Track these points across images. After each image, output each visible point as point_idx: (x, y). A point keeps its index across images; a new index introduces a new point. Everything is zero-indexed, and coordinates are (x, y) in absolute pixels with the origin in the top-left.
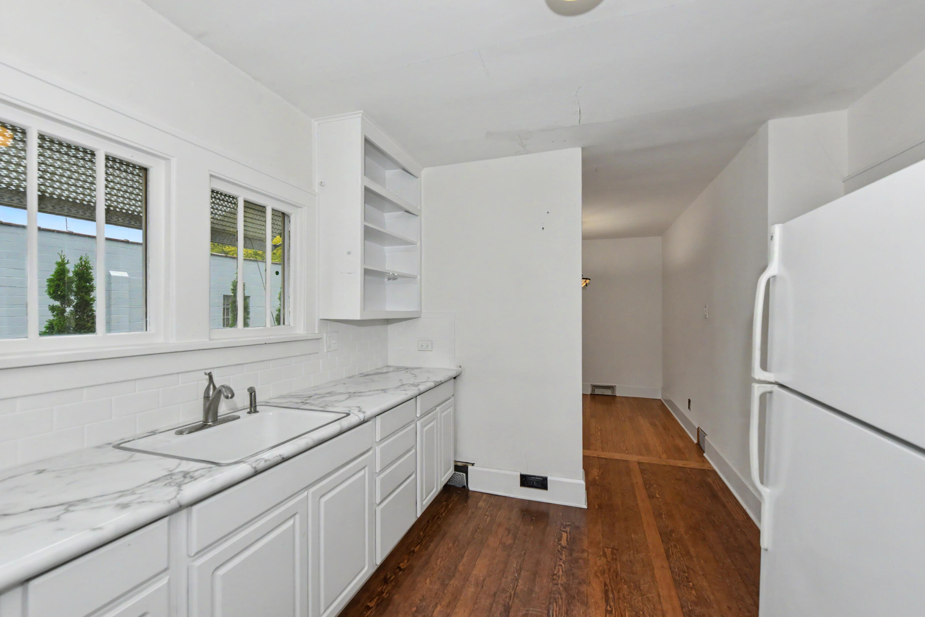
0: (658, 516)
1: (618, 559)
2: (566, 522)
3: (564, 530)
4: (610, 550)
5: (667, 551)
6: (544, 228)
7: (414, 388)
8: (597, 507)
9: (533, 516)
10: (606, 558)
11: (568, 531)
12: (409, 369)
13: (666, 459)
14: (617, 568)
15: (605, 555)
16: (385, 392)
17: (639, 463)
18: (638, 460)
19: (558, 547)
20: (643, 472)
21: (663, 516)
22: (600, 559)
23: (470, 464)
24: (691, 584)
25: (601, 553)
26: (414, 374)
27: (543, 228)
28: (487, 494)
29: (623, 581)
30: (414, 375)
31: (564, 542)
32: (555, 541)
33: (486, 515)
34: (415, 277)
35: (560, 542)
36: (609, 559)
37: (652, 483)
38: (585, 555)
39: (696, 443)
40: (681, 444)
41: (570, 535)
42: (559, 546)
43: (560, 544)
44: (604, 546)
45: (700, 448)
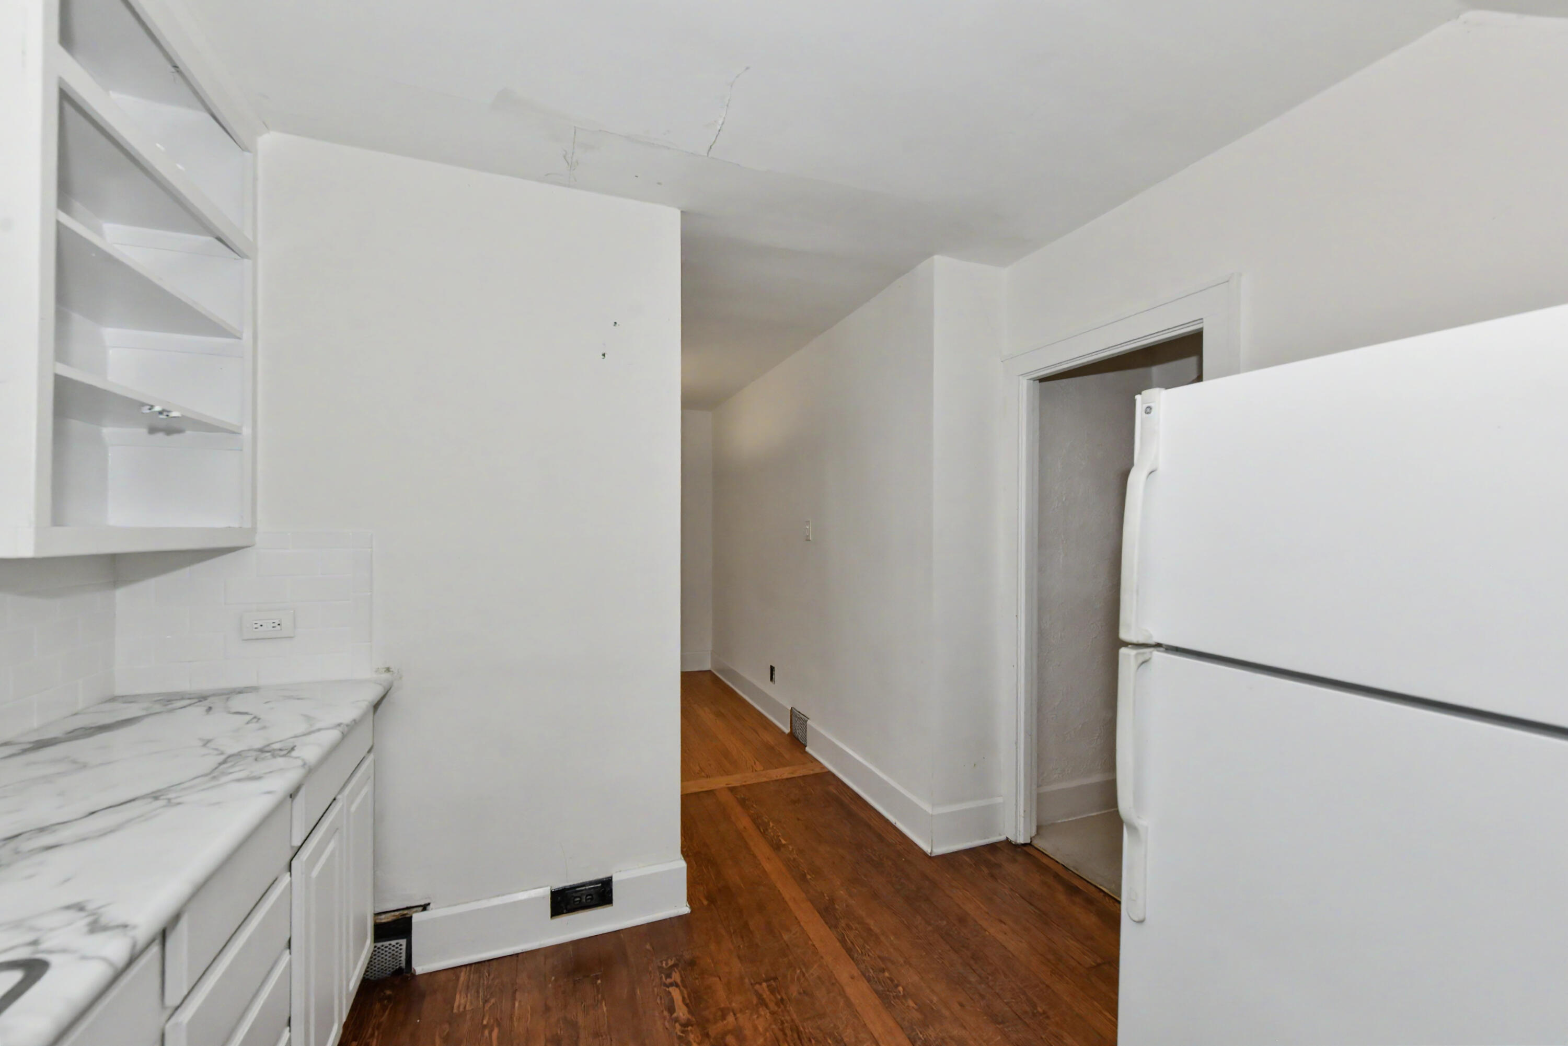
0: (801, 879)
1: (785, 997)
2: (666, 961)
3: (669, 981)
4: (764, 985)
5: (843, 941)
6: (606, 356)
7: (280, 762)
8: (705, 903)
9: (597, 978)
10: (767, 1006)
11: (679, 981)
12: (209, 696)
13: (764, 770)
14: (793, 1020)
15: (762, 1002)
16: (170, 803)
17: (732, 790)
18: (727, 784)
19: (675, 1028)
20: (742, 802)
21: (809, 877)
22: (759, 1016)
23: (415, 909)
24: (900, 988)
25: (755, 1001)
26: (246, 713)
27: (604, 355)
28: (466, 966)
29: (813, 1041)
30: (248, 718)
31: (682, 1012)
32: (664, 1018)
33: (485, 1027)
34: (233, 432)
35: (675, 1015)
36: (772, 1006)
37: (766, 820)
38: (730, 1018)
39: (788, 734)
40: (769, 738)
41: (685, 987)
42: (677, 1025)
43: (676, 1020)
44: (752, 981)
45: (796, 741)
